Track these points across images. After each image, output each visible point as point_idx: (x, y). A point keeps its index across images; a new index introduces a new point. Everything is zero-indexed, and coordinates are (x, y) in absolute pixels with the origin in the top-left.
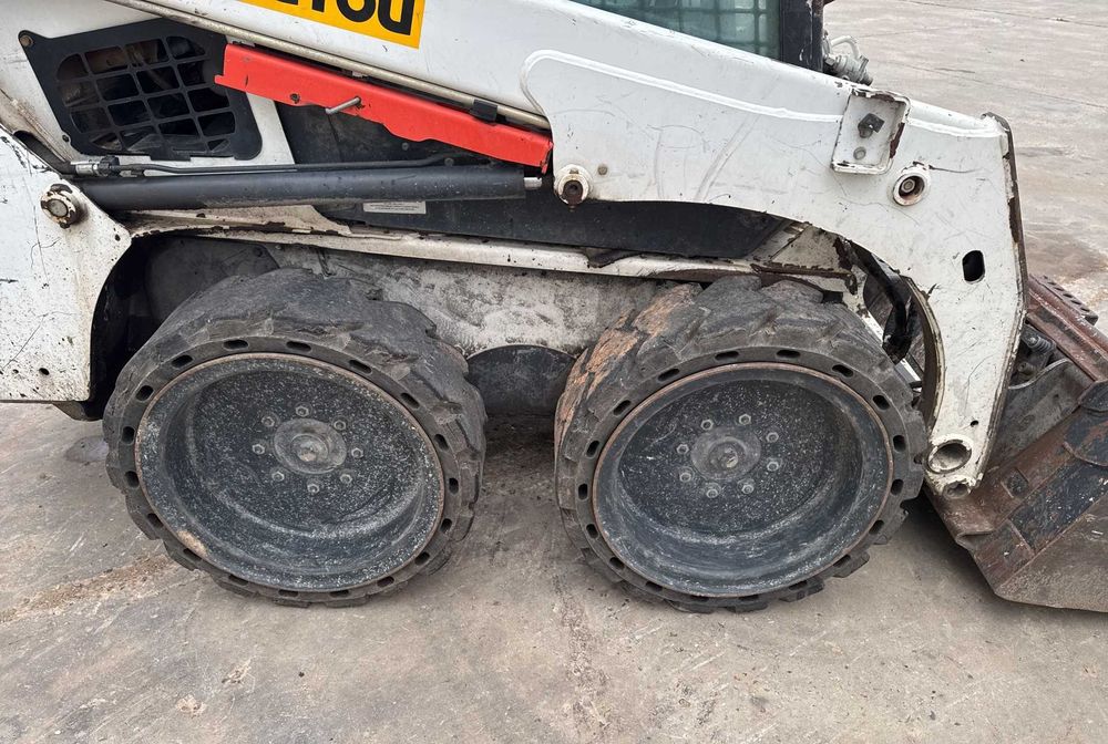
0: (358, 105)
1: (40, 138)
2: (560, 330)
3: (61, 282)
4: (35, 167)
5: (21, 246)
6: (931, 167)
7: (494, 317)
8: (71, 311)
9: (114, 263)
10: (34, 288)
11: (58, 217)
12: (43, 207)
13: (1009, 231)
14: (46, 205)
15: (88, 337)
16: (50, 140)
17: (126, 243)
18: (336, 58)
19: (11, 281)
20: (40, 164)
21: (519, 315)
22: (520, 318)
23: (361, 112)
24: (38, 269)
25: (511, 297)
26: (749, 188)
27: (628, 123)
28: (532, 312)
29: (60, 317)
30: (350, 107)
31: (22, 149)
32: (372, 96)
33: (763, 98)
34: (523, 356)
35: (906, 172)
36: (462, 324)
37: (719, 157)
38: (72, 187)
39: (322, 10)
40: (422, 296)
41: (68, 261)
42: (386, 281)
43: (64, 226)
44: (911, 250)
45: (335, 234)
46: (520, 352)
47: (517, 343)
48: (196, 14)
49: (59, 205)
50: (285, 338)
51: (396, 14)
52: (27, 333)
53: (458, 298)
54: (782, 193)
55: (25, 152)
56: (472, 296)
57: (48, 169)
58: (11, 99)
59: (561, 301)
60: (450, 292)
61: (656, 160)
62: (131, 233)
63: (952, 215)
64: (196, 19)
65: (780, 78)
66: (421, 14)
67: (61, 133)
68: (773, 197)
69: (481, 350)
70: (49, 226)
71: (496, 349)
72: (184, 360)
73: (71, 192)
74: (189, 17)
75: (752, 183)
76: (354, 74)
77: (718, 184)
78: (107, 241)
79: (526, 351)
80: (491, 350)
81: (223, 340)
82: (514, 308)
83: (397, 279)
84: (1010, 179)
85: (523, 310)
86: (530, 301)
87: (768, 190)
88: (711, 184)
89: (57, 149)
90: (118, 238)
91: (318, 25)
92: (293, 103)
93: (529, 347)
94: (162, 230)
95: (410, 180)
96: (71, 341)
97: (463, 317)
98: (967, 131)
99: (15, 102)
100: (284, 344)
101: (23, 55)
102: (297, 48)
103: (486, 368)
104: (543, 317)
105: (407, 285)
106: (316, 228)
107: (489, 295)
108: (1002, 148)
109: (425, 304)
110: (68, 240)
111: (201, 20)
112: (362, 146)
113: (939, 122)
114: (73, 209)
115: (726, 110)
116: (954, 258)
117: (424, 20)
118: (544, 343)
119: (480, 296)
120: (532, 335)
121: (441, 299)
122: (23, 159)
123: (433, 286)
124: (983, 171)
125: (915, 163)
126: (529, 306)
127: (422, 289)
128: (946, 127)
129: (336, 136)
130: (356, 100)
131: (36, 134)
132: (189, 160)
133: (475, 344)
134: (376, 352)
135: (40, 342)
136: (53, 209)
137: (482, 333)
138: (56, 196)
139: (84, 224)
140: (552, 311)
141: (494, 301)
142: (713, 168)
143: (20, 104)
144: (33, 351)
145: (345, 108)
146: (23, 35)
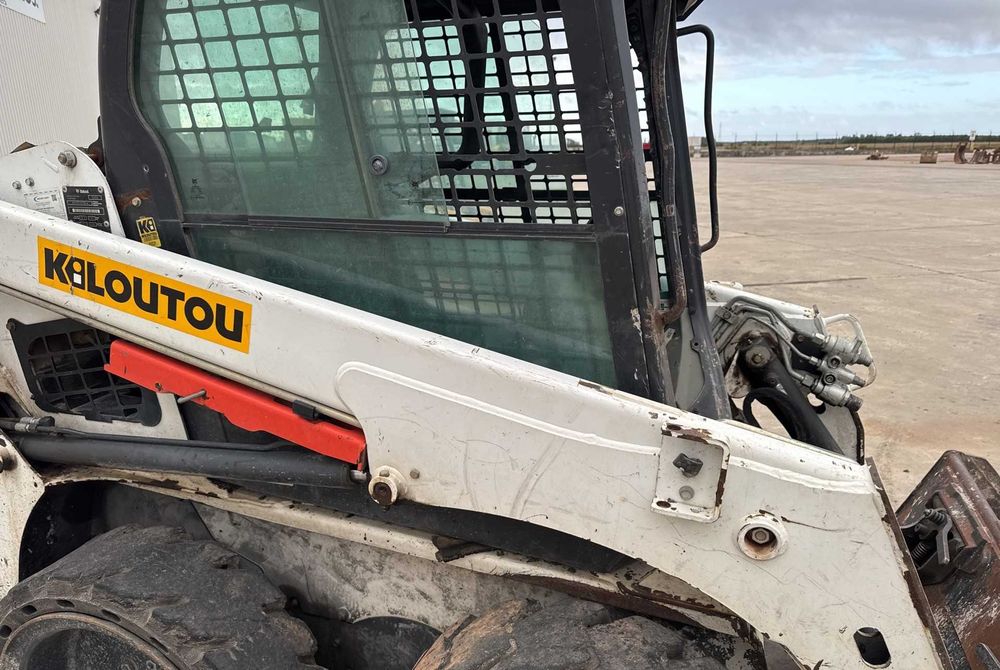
0: (204, 396)
2: (440, 609)
6: (784, 519)
7: (376, 585)
8: (6, 538)
9: (34, 504)
13: (914, 613)
17: (41, 490)
21: (400, 587)
22: (400, 591)
23: (207, 403)
25: (390, 568)
26: (567, 512)
27: (434, 434)
28: (411, 586)
30: (199, 397)
32: (215, 390)
33: (569, 422)
34: (405, 630)
35: (750, 521)
36: (347, 587)
37: (529, 477)
38: (7, 442)
39: (175, 319)
40: (311, 555)
41: (5, 498)
42: (280, 536)
44: (779, 613)
45: (215, 496)
46: (401, 625)
47: (398, 616)
48: (91, 317)
50: (101, 605)
51: (229, 325)
53: (343, 561)
54: (606, 523)
56: (355, 561)
59: (440, 580)
60: (335, 554)
61: (465, 472)
62: (44, 483)
63: (827, 579)
65: (584, 404)
66: (248, 325)
67: (30, 393)
68: (595, 525)
69: (365, 617)
71: (379, 618)
72: (30, 609)
73: (5, 445)
75: (569, 507)
77: (532, 503)
78: (29, 487)
79: (408, 626)
80: (374, 619)
81: (56, 598)
82: (394, 580)
83: (290, 535)
84: (897, 547)
85: (402, 582)
86: (409, 575)
87: (590, 518)
88: (526, 502)
90: (36, 485)
91: (172, 331)
92: (157, 390)
93: (411, 621)
94: (75, 480)
95: (249, 463)
96: (6, 562)
97: (348, 580)
98: (826, 482)
100: (99, 611)
101: (10, 335)
103: (370, 635)
104: (423, 594)
106: (202, 489)
107: (370, 563)
108: (877, 508)
109: (314, 562)
113: (785, 467)
114: (2, 461)
115: (529, 431)
116: (842, 632)
117: (252, 331)
118: (425, 620)
119: (363, 562)
120: (415, 610)
121: (327, 560)
123: (320, 547)
124: (856, 532)
125: (763, 512)
126: (408, 580)
127: (311, 548)
128: (797, 475)
130: (202, 392)
131: (11, 393)
133: (360, 609)
134: (173, 632)
137: (366, 600)
139: (14, 471)
140: (432, 590)
141: (375, 569)
142: (525, 485)
145: (194, 398)
146: (11, 321)
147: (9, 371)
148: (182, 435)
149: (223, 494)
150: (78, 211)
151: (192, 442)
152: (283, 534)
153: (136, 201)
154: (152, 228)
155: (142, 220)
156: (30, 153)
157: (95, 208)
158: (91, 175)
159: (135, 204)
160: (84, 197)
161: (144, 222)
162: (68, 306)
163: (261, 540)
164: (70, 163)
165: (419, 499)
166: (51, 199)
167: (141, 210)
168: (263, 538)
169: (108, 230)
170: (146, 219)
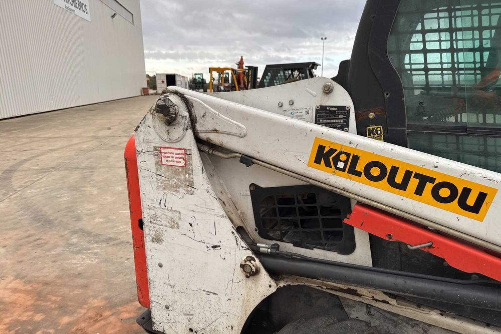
0: (430, 247)
1: (245, 229)
3: (237, 300)
4: (242, 247)
5: (224, 279)
8: (237, 314)
9: (265, 297)
10: (224, 299)
11: (246, 273)
12: (241, 267)
14: (242, 266)
15: (241, 329)
16: (249, 229)
17: (273, 290)
18: (421, 220)
19: (215, 294)
20: (245, 246)
23: (432, 251)
24: (228, 291)
29: (231, 316)
30: (425, 247)
31: (239, 238)
32: (441, 243)
38: (256, 259)
39: (420, 195)
41: (243, 291)
42: (404, 326)
43: (247, 277)
45: (387, 303)
49: (248, 267)
51: (471, 201)
52: (214, 318)
55: (240, 239)
57: (248, 249)
58: (238, 210)
62: (277, 285)
64: (342, 192)
67: (254, 227)
70: (240, 274)
73: (255, 261)
74: (339, 190)
76: (429, 228)
78: (265, 286)
83: (413, 327)
89: (251, 234)
90: (270, 286)
91: (416, 202)
92: (387, 239)
94: (292, 284)
95: (454, 292)
96: (232, 328)
99: (239, 212)
101: (249, 193)
102: (398, 212)
105: (418, 331)
106: (376, 297)
110: (246, 282)
111: (345, 192)
112: (415, 258)
114: (254, 270)
117: (491, 207)
122: (238, 243)
129: (400, 251)
130: (430, 244)
131: (244, 227)
132: (313, 249)
135: (218, 324)
136: (245, 269)
138: (248, 263)
139: (256, 276)
143: (241, 212)
144: (213, 327)
145: (421, 247)
146: (252, 185)
147: (242, 213)
148: (369, 263)
149: (393, 302)
150: (324, 121)
151: (375, 268)
152: (407, 325)
153: (371, 115)
154: (379, 132)
155: (371, 128)
156: (296, 84)
157: (341, 119)
158: (342, 98)
159: (371, 117)
160: (334, 112)
161: (374, 129)
162: (328, 181)
163: (388, 327)
164: (327, 91)
166: (304, 113)
167: (374, 122)
168: (390, 325)
170: (376, 127)
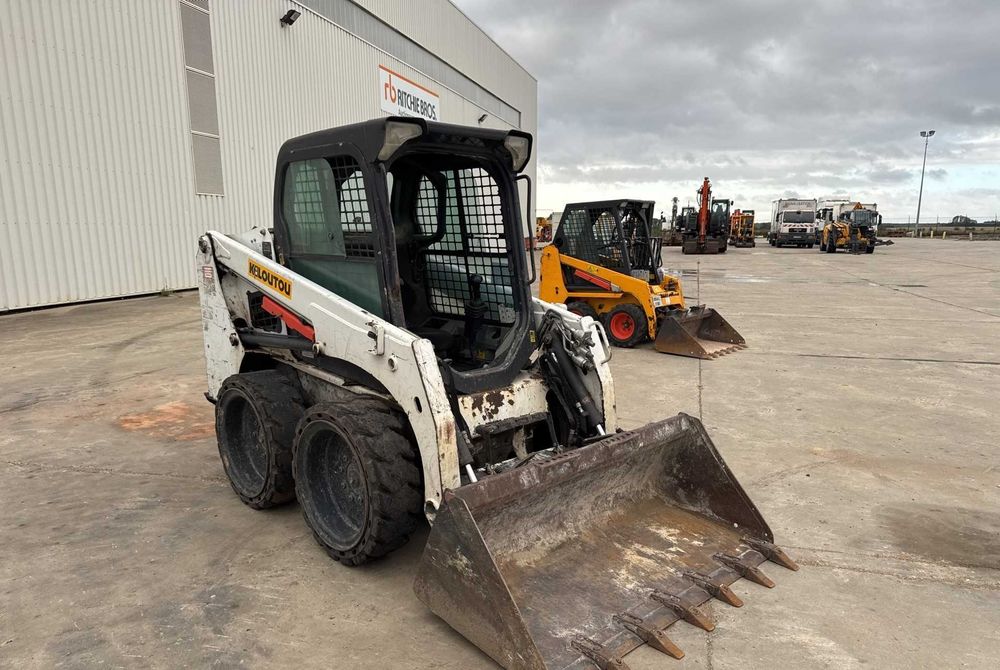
0: (288, 319)
6: (396, 356)
9: (242, 360)
14: (230, 338)
26: (356, 357)
27: (328, 329)
33: (355, 324)
35: (389, 357)
37: (348, 344)
44: (399, 392)
51: (287, 290)
61: (335, 343)
62: (245, 351)
63: (407, 379)
66: (291, 289)
73: (236, 335)
87: (360, 359)
88: (348, 354)
90: (242, 352)
94: (255, 352)
116: (411, 399)
124: (410, 360)
125: (392, 354)
139: (238, 346)
142: (347, 347)
149: (295, 360)
150: (264, 251)
153: (279, 247)
155: (280, 256)
156: (256, 230)
157: (269, 250)
158: (269, 238)
159: (280, 251)
160: (266, 246)
164: (263, 233)
165: (327, 354)
166: (258, 246)
169: (271, 258)
170: (282, 256)
